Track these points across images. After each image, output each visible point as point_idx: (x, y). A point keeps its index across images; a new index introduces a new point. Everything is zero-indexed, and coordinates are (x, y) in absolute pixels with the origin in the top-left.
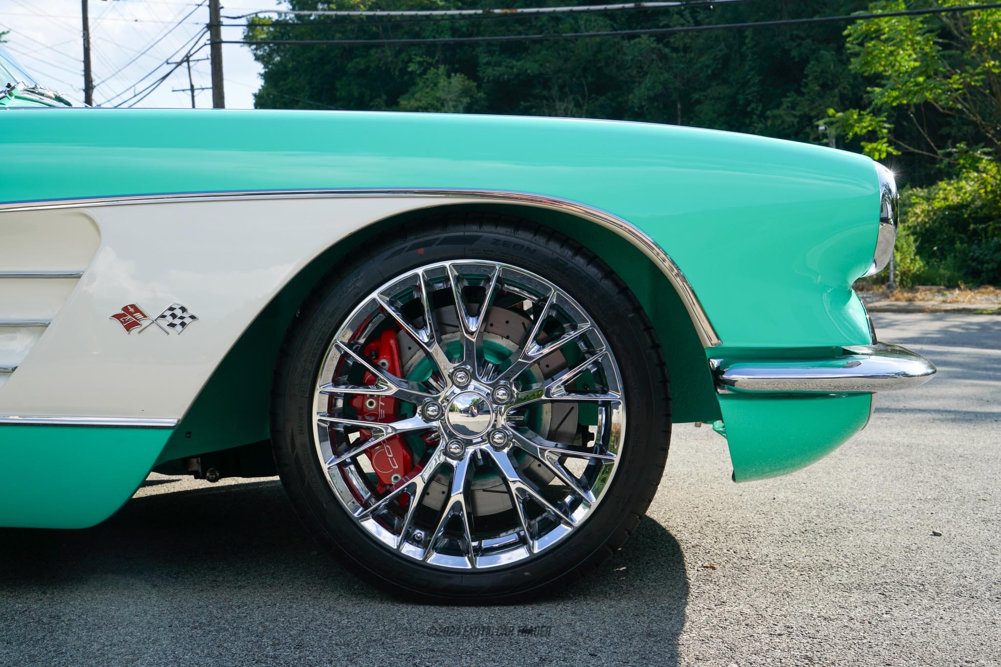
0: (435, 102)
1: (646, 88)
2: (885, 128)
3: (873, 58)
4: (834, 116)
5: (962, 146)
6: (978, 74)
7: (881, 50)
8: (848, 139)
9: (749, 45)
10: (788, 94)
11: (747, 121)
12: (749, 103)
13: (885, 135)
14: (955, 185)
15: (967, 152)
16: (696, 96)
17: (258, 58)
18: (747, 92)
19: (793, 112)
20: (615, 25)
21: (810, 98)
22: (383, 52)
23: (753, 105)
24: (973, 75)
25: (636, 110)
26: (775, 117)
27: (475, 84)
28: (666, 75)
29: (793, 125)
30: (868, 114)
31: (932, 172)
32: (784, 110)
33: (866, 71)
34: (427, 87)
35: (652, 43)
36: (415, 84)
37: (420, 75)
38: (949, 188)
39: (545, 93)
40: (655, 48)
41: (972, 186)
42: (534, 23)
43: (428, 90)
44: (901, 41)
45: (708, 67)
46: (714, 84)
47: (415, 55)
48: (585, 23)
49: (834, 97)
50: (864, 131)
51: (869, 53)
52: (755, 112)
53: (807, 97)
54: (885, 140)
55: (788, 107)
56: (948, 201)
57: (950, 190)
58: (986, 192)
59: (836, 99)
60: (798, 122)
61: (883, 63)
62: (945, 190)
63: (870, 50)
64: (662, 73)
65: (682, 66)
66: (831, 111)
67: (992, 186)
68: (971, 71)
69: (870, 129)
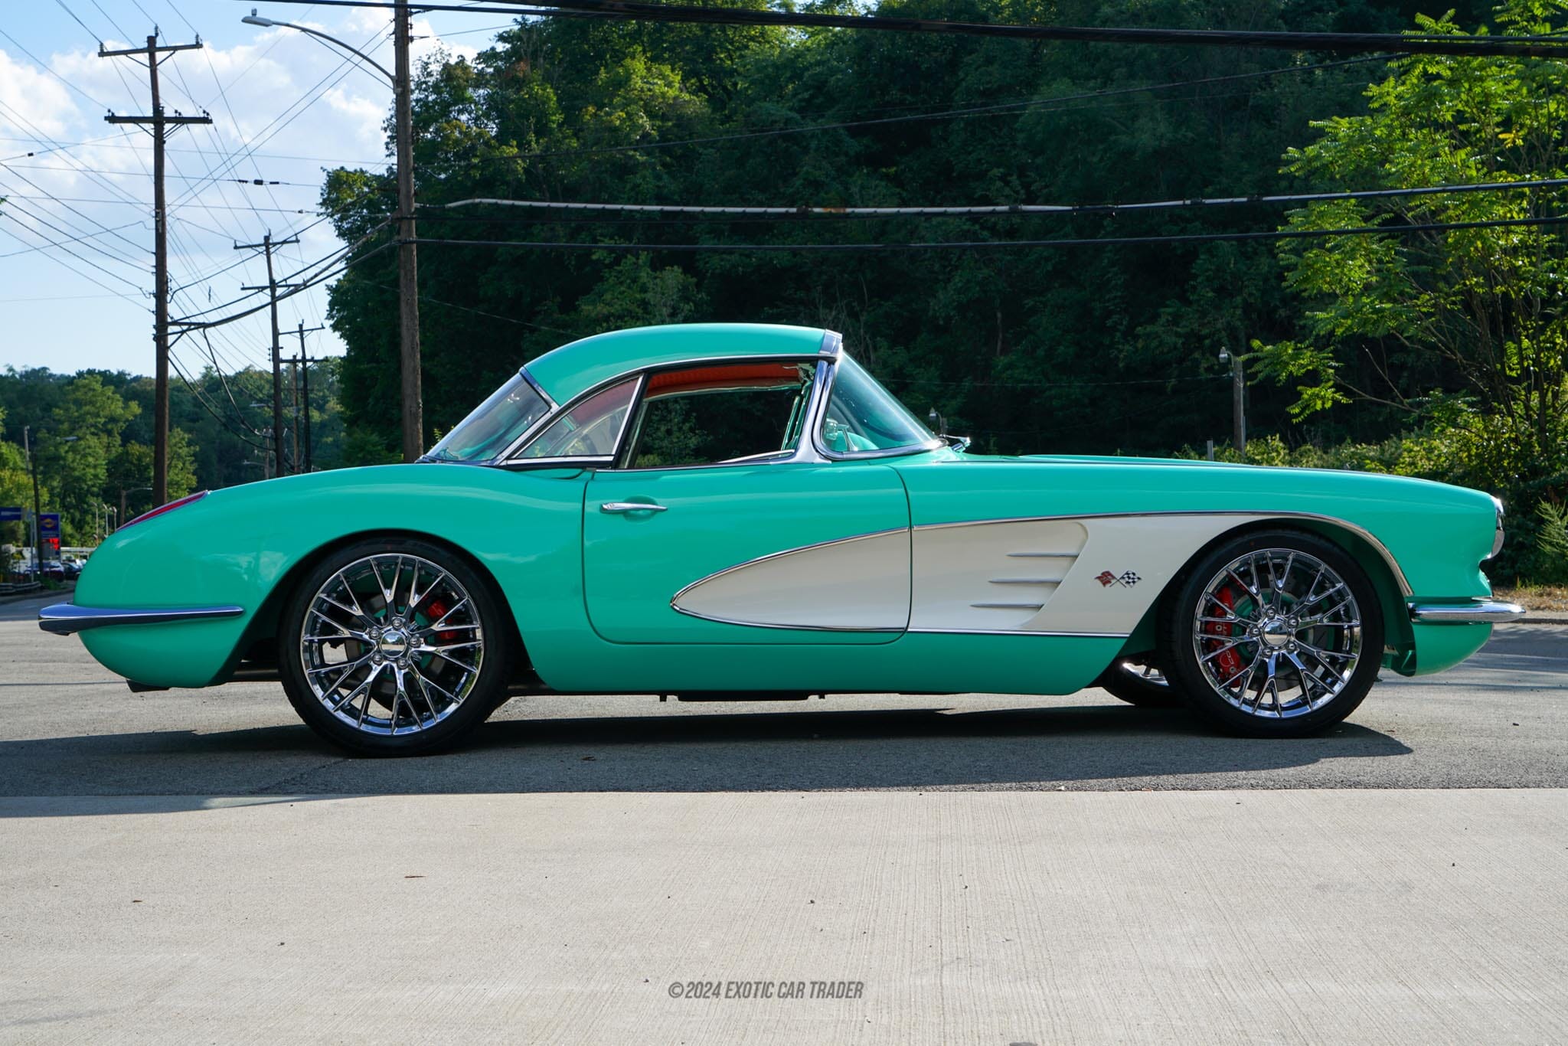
0: (634, 308)
1: (955, 290)
2: (1331, 367)
3: (1315, 273)
4: (1260, 350)
5: (1438, 393)
6: (1455, 294)
7: (1325, 262)
8: (1280, 380)
9: (1108, 229)
10: (1168, 302)
11: (1107, 341)
12: (1109, 314)
13: (1331, 377)
14: (1425, 445)
15: (1443, 401)
16: (1029, 302)
17: (342, 234)
18: (1107, 297)
19: (1175, 328)
20: (904, 194)
21: (1200, 309)
22: (552, 229)
23: (1116, 317)
24: (1448, 295)
25: (941, 322)
26: (1148, 335)
27: (694, 280)
28: (986, 271)
29: (1175, 348)
30: (1306, 348)
31: (1381, 419)
32: (1163, 326)
33: (1305, 290)
34: (621, 283)
35: (965, 224)
36: (601, 279)
37: (610, 266)
38: (1416, 449)
39: (801, 294)
40: (969, 231)
41: (1449, 447)
42: (782, 190)
43: (622, 289)
44: (1353, 249)
45: (1047, 259)
46: (1056, 285)
47: (602, 235)
48: (860, 191)
49: (1235, 308)
50: (1303, 371)
51: (1309, 266)
52: (1119, 327)
53: (1195, 307)
54: (1331, 383)
55: (1168, 321)
56: (1416, 467)
57: (1419, 451)
58: (1470, 456)
59: (1239, 312)
60: (1183, 344)
61: (1328, 279)
62: (1411, 451)
63: (1311, 262)
64: (980, 269)
65: (1009, 258)
66: (1256, 343)
67: (1477, 449)
68: (1446, 290)
69: (1310, 368)
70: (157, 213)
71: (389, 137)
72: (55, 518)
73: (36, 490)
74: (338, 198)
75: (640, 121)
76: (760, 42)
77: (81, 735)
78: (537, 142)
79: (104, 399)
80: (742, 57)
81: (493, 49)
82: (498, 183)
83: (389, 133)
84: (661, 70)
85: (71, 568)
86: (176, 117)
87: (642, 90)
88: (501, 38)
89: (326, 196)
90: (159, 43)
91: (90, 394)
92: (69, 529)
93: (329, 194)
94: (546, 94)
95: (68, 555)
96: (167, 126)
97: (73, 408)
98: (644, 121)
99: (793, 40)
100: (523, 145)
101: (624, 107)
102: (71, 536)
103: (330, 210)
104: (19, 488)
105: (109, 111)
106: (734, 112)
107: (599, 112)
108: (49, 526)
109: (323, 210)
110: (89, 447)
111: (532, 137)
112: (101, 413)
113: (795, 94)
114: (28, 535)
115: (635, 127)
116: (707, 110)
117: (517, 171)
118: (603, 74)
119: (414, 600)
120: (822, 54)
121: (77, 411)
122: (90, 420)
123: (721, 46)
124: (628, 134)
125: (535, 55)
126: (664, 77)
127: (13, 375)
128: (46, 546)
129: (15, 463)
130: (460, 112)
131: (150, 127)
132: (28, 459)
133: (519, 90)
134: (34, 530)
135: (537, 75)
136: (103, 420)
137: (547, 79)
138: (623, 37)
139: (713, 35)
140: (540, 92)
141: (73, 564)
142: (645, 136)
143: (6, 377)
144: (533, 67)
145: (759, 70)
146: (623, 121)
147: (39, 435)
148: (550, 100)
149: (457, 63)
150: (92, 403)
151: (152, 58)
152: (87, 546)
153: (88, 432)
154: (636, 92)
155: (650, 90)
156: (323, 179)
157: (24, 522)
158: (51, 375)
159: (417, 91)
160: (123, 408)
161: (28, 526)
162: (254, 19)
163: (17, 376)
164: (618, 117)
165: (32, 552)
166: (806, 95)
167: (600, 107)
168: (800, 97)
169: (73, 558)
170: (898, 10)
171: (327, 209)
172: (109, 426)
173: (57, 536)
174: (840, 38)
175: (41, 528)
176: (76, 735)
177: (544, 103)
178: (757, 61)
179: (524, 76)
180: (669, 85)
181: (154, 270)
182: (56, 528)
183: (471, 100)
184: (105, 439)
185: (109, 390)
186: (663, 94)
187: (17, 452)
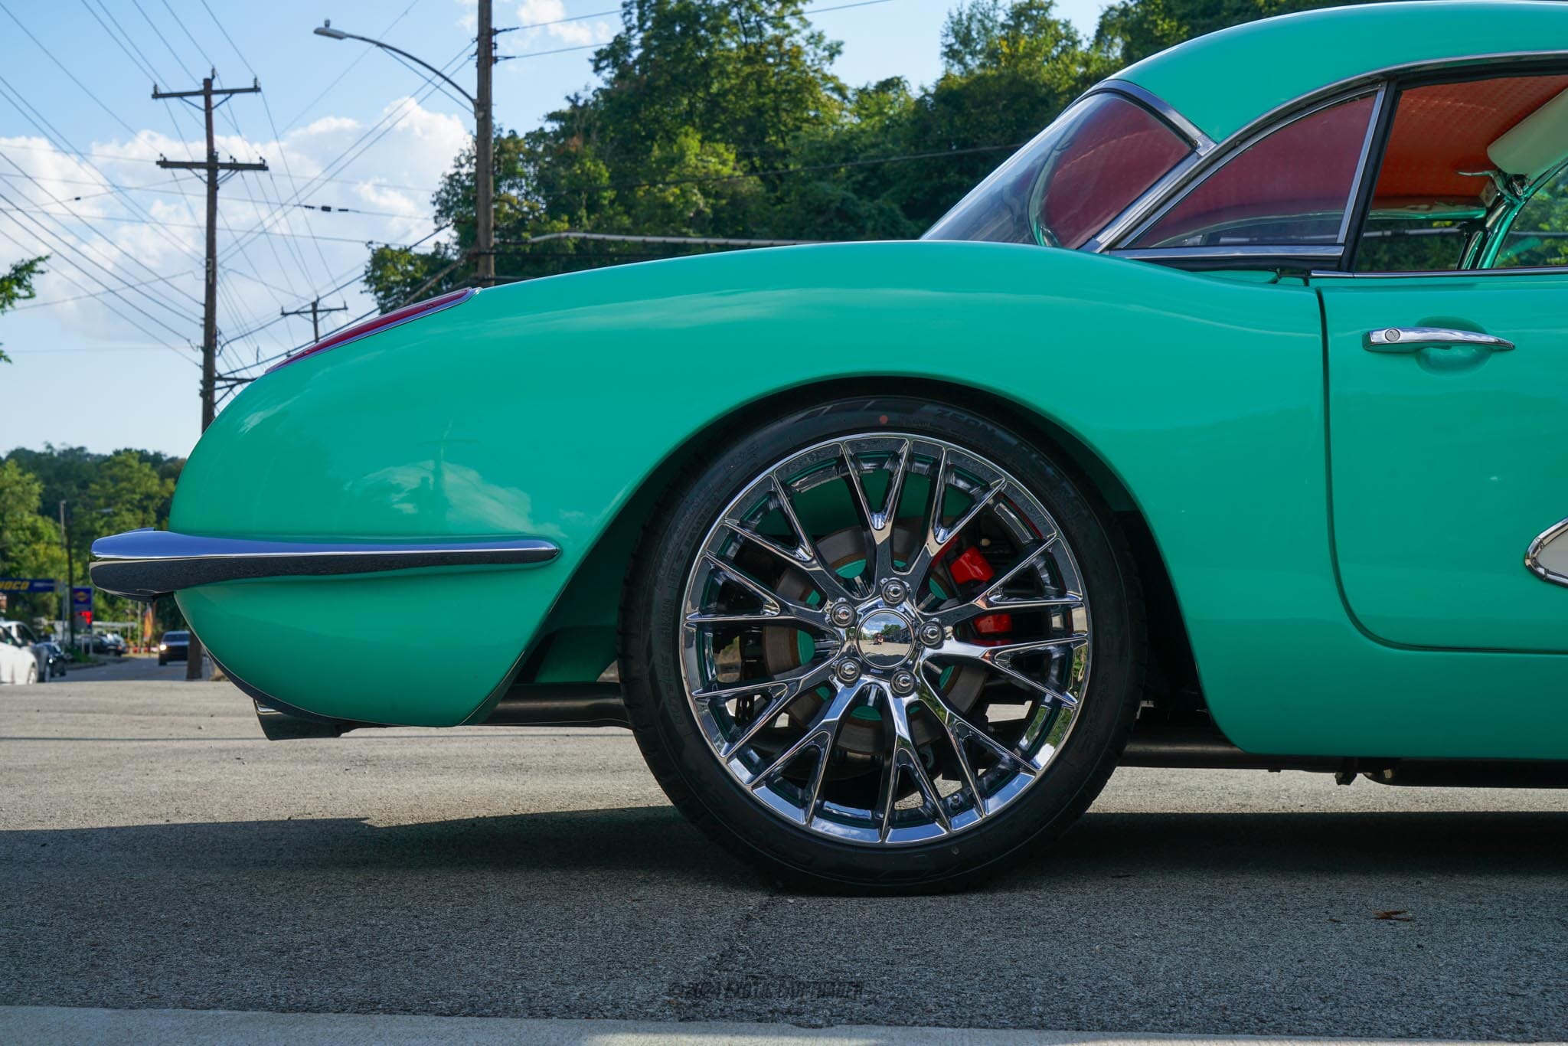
70: (208, 264)
71: (437, 211)
72: (88, 591)
73: (70, 564)
74: (381, 277)
75: (694, 199)
76: (814, 124)
77: (155, 822)
78: (588, 218)
79: (141, 475)
80: (795, 138)
81: (542, 129)
82: (548, 258)
83: (438, 207)
84: (714, 148)
85: (102, 642)
86: (231, 164)
87: (696, 167)
88: (553, 117)
89: (369, 274)
90: (216, 86)
91: (127, 470)
92: (101, 604)
93: (373, 271)
94: (598, 170)
95: (100, 630)
96: (222, 173)
97: (109, 484)
98: (698, 199)
99: (846, 124)
100: (574, 220)
101: (676, 183)
102: (104, 611)
103: (374, 287)
104: (54, 561)
105: (161, 155)
106: (788, 193)
107: (652, 189)
108: (81, 599)
109: (367, 287)
110: (124, 523)
111: (583, 212)
112: (137, 490)
113: (849, 176)
114: (60, 609)
115: (688, 203)
116: (762, 189)
117: (568, 246)
118: (656, 152)
119: (935, 542)
120: (876, 136)
121: (113, 487)
122: (128, 497)
123: (774, 126)
124: (681, 212)
125: (587, 132)
126: (718, 155)
127: (51, 454)
128: (78, 618)
129: (50, 537)
130: (511, 187)
131: (203, 172)
132: (63, 533)
133: (570, 166)
134: (67, 604)
135: (590, 150)
136: (137, 497)
137: (599, 155)
138: (674, 117)
139: (766, 116)
140: (592, 168)
141: (104, 639)
142: (699, 213)
143: (44, 454)
144: (586, 143)
145: (811, 152)
146: (677, 197)
147: (76, 510)
148: (601, 175)
149: (509, 138)
150: (129, 480)
151: (208, 102)
152: (118, 621)
153: (124, 508)
154: (690, 169)
155: (704, 167)
156: (367, 255)
157: (57, 596)
158: (88, 455)
159: (468, 165)
160: (159, 485)
161: (60, 600)
162: (327, 30)
163: (55, 454)
164: (671, 194)
165: (63, 626)
166: (860, 177)
167: (653, 184)
168: (854, 179)
169: (104, 632)
170: (956, 92)
171: (371, 286)
172: (145, 503)
173: (90, 609)
174: (895, 121)
175: (74, 601)
176: (145, 822)
177: (595, 179)
178: (811, 142)
179: (577, 150)
180: (724, 163)
181: (203, 322)
182: (88, 601)
183: (523, 176)
184: (140, 515)
185: (147, 468)
186: (717, 172)
187: (51, 526)
